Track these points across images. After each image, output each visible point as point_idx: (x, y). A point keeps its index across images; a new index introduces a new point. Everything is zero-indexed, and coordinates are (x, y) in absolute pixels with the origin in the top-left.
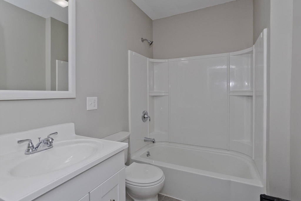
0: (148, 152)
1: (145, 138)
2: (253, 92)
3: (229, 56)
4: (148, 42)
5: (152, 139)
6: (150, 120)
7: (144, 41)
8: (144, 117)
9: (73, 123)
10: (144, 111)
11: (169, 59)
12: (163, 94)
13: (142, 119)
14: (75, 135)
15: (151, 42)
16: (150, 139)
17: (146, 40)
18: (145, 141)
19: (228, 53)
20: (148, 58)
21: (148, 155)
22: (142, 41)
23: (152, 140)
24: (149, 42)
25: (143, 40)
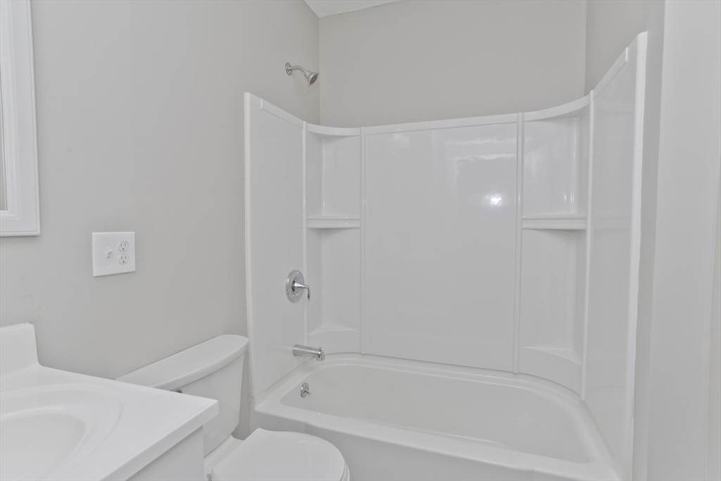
0: (305, 386)
1: (296, 346)
2: (586, 218)
3: (523, 122)
4: (305, 75)
5: (316, 350)
6: (309, 297)
7: (293, 71)
8: (293, 289)
9: (30, 323)
10: (295, 271)
11: (363, 128)
12: (347, 225)
13: (288, 294)
14: (37, 365)
15: (312, 76)
16: (311, 349)
17: (299, 68)
18: (296, 354)
19: (520, 114)
20: (305, 122)
21: (305, 392)
22: (288, 70)
23: (317, 352)
24: (308, 74)
25: (290, 71)
